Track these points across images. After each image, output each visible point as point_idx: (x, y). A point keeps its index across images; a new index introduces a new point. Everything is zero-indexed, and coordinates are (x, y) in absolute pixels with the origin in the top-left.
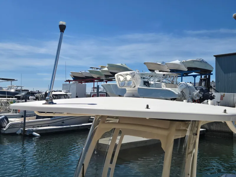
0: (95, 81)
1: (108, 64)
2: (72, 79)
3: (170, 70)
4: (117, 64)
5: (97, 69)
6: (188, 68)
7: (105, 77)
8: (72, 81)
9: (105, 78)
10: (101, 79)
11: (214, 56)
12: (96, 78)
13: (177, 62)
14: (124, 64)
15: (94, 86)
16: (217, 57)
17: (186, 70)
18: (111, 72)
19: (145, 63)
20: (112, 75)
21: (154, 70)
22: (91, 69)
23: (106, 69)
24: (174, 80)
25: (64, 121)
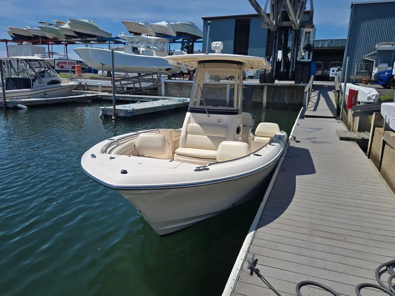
0: (50, 43)
1: (70, 20)
2: (11, 39)
3: (156, 33)
4: (82, 20)
5: (50, 24)
6: (177, 33)
7: (65, 38)
8: (10, 41)
9: (65, 40)
10: (59, 40)
11: (202, 18)
12: (52, 38)
13: (164, 23)
14: (92, 21)
15: (49, 51)
16: (205, 19)
17: (175, 35)
18: (75, 32)
19: (124, 23)
20: (76, 35)
21: (141, 34)
22: (41, 25)
23: (66, 26)
24: (164, 47)
25: (47, 93)
